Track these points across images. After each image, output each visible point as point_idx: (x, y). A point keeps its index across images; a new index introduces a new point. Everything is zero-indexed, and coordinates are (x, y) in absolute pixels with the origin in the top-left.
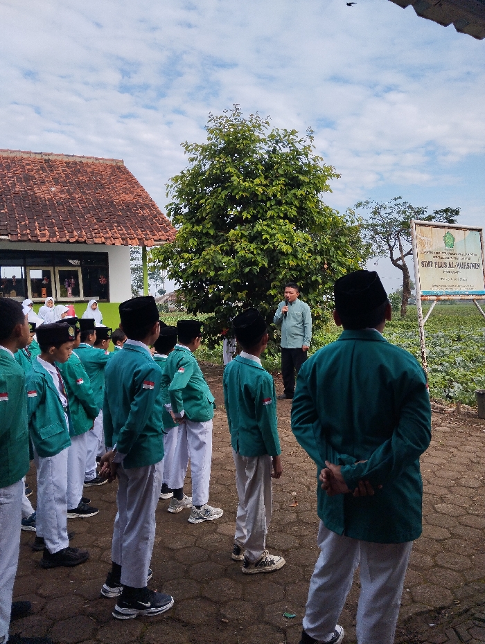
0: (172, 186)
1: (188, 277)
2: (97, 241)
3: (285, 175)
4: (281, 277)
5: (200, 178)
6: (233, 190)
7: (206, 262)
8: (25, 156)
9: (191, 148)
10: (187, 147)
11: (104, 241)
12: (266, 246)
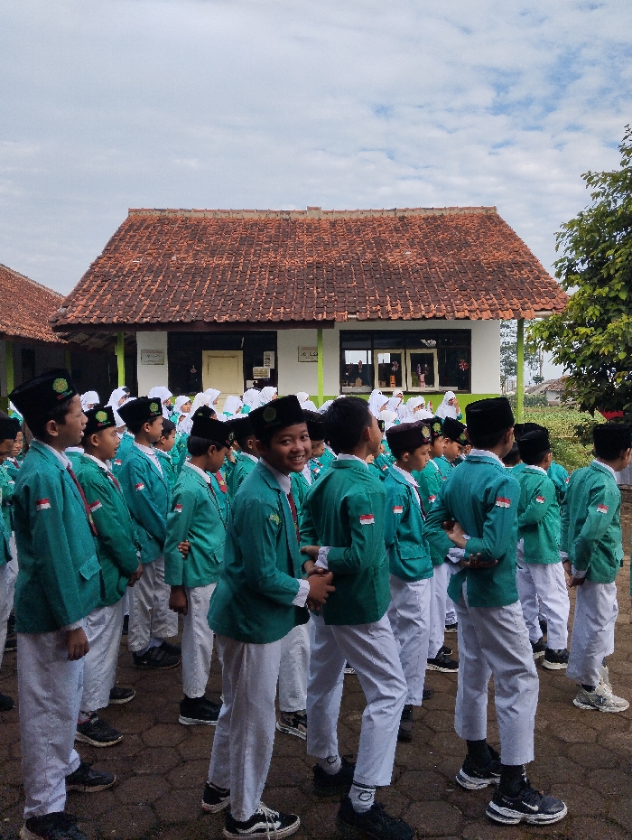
0: (564, 235)
1: (584, 360)
2: (458, 315)
5: (608, 220)
7: (613, 339)
8: (377, 215)
9: (595, 179)
10: (589, 178)
11: (467, 314)
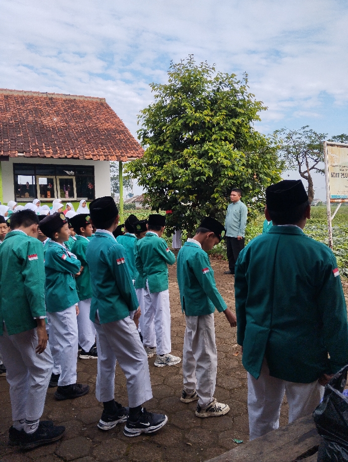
0: (141, 116)
1: (153, 184)
2: (87, 157)
3: (226, 108)
4: (222, 184)
5: (163, 110)
6: (187, 119)
7: (167, 172)
8: (35, 95)
9: (156, 87)
10: (153, 86)
11: (91, 157)
12: (211, 161)
